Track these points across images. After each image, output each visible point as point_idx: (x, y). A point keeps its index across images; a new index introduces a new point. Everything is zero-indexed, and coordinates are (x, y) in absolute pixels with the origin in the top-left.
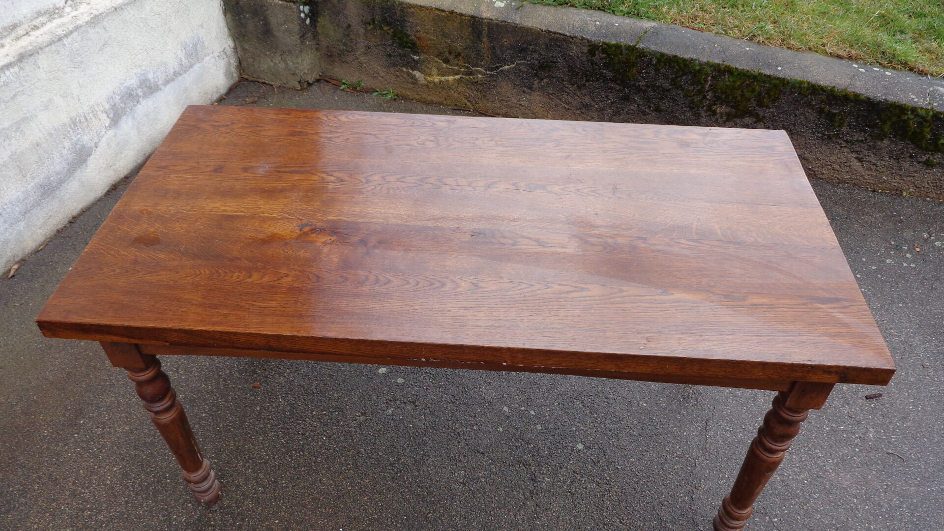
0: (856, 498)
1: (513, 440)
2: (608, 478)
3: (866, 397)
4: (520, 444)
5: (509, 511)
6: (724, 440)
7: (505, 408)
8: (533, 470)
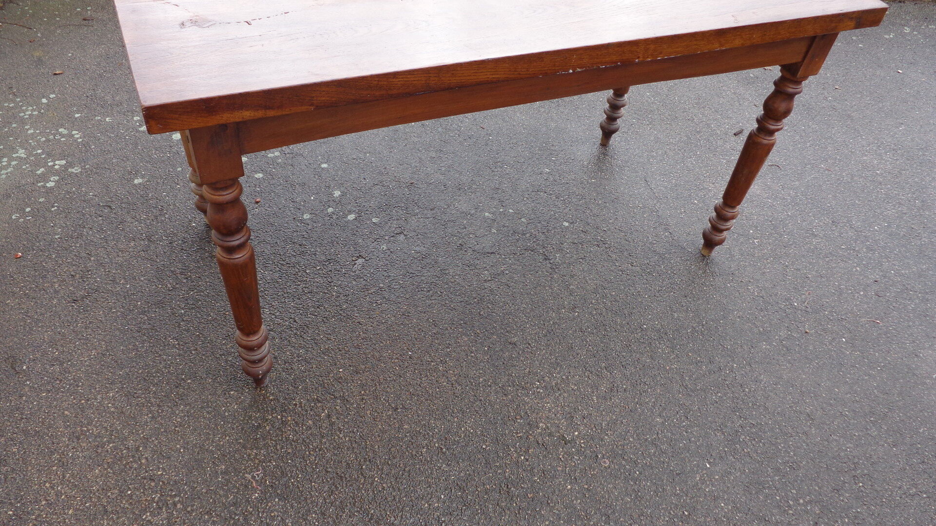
0: (769, 199)
1: (510, 235)
2: (602, 239)
3: (735, 134)
4: (518, 237)
5: (545, 287)
6: (666, 187)
7: (487, 214)
8: (541, 252)
